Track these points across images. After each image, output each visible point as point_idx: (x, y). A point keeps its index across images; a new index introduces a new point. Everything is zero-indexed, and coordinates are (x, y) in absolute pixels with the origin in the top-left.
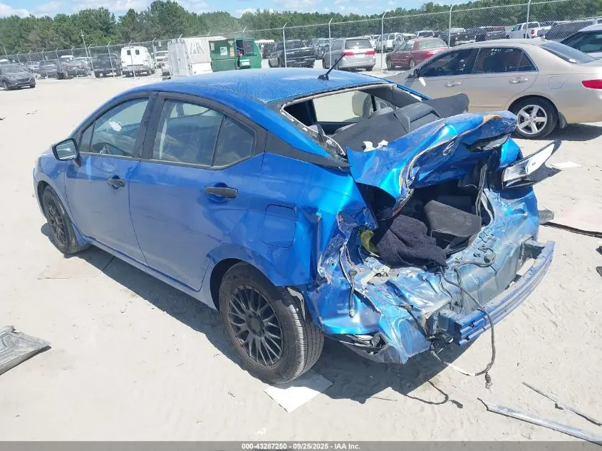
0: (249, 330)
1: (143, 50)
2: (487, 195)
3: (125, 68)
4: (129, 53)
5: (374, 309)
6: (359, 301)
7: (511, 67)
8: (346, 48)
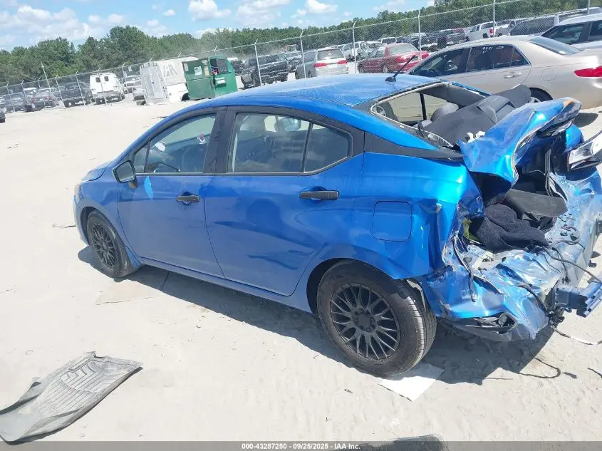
0: (356, 327)
1: (112, 76)
2: (554, 179)
3: (95, 95)
4: (98, 80)
5: (496, 291)
6: (477, 285)
7: (498, 64)
8: (319, 59)
